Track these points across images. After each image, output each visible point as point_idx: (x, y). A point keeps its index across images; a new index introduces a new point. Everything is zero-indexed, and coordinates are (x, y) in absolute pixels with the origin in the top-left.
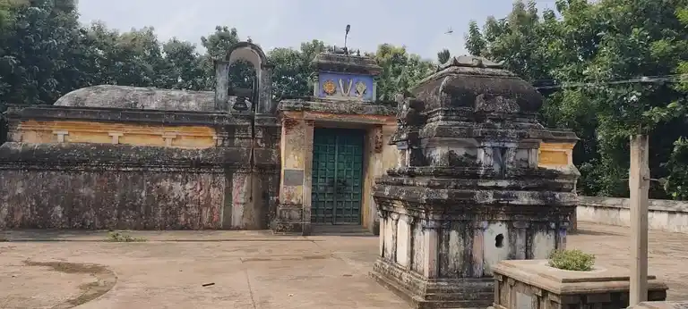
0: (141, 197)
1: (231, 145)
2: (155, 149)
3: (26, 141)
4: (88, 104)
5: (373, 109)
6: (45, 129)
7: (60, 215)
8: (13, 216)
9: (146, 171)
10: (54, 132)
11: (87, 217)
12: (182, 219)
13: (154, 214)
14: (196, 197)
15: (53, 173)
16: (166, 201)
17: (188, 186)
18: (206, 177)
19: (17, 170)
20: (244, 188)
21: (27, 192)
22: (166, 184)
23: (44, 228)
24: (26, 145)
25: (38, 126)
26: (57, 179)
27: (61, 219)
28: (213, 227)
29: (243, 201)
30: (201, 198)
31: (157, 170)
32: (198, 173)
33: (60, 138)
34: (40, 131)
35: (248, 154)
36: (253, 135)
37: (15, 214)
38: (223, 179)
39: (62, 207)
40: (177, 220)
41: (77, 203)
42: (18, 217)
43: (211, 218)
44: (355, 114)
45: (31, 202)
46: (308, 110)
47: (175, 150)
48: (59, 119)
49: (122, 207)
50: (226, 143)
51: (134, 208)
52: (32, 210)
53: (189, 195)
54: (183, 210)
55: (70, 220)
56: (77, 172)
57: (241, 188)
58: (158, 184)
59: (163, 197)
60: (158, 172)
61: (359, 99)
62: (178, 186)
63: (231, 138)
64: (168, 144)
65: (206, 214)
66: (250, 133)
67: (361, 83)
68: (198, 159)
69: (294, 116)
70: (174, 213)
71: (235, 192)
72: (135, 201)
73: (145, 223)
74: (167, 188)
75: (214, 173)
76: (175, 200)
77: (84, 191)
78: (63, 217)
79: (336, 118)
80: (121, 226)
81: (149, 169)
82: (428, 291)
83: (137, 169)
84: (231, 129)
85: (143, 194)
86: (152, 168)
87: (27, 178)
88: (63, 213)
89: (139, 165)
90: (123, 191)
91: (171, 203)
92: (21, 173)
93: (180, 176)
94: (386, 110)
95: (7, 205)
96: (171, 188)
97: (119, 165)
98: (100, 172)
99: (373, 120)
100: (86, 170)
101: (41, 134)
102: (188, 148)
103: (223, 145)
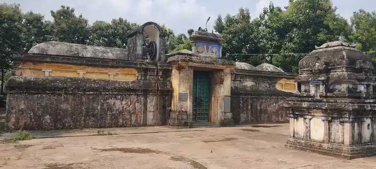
0: (97, 109)
1: (145, 79)
2: (105, 81)
3: (24, 75)
4: (50, 53)
5: (220, 61)
6: (37, 68)
7: (49, 121)
8: (18, 123)
9: (101, 94)
10: (43, 70)
11: (66, 122)
12: (121, 121)
13: (106, 119)
14: (128, 109)
15: (44, 95)
16: (112, 111)
17: (124, 102)
18: (134, 97)
19: (21, 93)
20: (153, 103)
21: (28, 107)
22: (111, 101)
23: (39, 129)
24: (26, 78)
25: (32, 66)
26: (46, 99)
27: (49, 124)
28: (137, 125)
29: (153, 110)
30: (131, 109)
31: (107, 93)
32: (129, 95)
33: (47, 74)
34: (34, 69)
35: (155, 84)
36: (157, 73)
37: (20, 121)
38: (143, 98)
39: (50, 116)
40: (118, 122)
41: (59, 113)
42: (22, 123)
43: (136, 120)
44: (213, 64)
45: (30, 114)
46: (192, 61)
47: (116, 82)
48: (47, 62)
49: (87, 115)
50: (143, 78)
51: (94, 116)
52: (31, 119)
53: (125, 108)
54: (121, 116)
55: (55, 124)
56: (59, 95)
57: (152, 102)
58: (108, 101)
59: (110, 109)
60: (107, 94)
61: (214, 56)
62: (118, 102)
63: (146, 75)
64: (112, 78)
65: (133, 118)
66: (156, 73)
67: (214, 48)
68: (129, 87)
69: (184, 64)
70: (116, 118)
71: (148, 106)
72: (94, 112)
73: (100, 124)
74: (112, 103)
75: (137, 95)
76: (117, 110)
77: (64, 106)
78: (51, 123)
79: (203, 65)
80: (86, 126)
81: (103, 93)
82: (351, 151)
83: (95, 93)
84: (146, 70)
85: (99, 108)
86: (104, 92)
87: (27, 98)
88: (50, 119)
89: (97, 90)
90: (87, 106)
91: (114, 112)
92: (23, 96)
93: (120, 96)
94: (226, 62)
95: (14, 116)
96: (114, 104)
97: (85, 91)
98: (74, 94)
99: (221, 67)
100: (65, 93)
101: (34, 71)
102: (123, 81)
103: (141, 79)
